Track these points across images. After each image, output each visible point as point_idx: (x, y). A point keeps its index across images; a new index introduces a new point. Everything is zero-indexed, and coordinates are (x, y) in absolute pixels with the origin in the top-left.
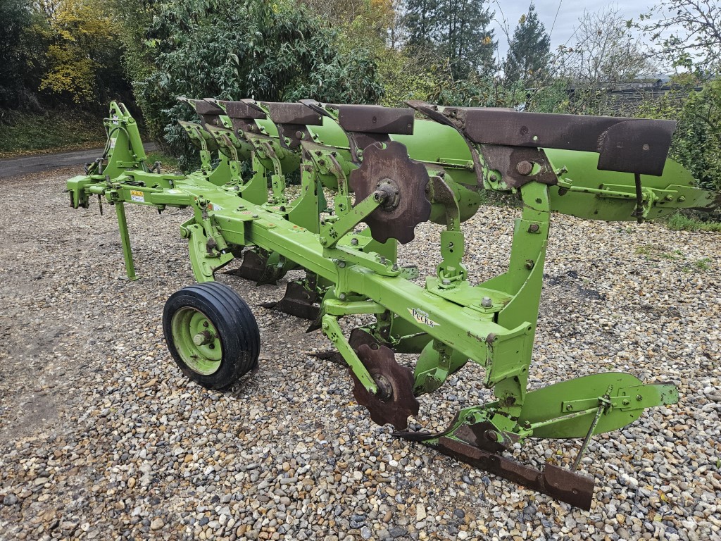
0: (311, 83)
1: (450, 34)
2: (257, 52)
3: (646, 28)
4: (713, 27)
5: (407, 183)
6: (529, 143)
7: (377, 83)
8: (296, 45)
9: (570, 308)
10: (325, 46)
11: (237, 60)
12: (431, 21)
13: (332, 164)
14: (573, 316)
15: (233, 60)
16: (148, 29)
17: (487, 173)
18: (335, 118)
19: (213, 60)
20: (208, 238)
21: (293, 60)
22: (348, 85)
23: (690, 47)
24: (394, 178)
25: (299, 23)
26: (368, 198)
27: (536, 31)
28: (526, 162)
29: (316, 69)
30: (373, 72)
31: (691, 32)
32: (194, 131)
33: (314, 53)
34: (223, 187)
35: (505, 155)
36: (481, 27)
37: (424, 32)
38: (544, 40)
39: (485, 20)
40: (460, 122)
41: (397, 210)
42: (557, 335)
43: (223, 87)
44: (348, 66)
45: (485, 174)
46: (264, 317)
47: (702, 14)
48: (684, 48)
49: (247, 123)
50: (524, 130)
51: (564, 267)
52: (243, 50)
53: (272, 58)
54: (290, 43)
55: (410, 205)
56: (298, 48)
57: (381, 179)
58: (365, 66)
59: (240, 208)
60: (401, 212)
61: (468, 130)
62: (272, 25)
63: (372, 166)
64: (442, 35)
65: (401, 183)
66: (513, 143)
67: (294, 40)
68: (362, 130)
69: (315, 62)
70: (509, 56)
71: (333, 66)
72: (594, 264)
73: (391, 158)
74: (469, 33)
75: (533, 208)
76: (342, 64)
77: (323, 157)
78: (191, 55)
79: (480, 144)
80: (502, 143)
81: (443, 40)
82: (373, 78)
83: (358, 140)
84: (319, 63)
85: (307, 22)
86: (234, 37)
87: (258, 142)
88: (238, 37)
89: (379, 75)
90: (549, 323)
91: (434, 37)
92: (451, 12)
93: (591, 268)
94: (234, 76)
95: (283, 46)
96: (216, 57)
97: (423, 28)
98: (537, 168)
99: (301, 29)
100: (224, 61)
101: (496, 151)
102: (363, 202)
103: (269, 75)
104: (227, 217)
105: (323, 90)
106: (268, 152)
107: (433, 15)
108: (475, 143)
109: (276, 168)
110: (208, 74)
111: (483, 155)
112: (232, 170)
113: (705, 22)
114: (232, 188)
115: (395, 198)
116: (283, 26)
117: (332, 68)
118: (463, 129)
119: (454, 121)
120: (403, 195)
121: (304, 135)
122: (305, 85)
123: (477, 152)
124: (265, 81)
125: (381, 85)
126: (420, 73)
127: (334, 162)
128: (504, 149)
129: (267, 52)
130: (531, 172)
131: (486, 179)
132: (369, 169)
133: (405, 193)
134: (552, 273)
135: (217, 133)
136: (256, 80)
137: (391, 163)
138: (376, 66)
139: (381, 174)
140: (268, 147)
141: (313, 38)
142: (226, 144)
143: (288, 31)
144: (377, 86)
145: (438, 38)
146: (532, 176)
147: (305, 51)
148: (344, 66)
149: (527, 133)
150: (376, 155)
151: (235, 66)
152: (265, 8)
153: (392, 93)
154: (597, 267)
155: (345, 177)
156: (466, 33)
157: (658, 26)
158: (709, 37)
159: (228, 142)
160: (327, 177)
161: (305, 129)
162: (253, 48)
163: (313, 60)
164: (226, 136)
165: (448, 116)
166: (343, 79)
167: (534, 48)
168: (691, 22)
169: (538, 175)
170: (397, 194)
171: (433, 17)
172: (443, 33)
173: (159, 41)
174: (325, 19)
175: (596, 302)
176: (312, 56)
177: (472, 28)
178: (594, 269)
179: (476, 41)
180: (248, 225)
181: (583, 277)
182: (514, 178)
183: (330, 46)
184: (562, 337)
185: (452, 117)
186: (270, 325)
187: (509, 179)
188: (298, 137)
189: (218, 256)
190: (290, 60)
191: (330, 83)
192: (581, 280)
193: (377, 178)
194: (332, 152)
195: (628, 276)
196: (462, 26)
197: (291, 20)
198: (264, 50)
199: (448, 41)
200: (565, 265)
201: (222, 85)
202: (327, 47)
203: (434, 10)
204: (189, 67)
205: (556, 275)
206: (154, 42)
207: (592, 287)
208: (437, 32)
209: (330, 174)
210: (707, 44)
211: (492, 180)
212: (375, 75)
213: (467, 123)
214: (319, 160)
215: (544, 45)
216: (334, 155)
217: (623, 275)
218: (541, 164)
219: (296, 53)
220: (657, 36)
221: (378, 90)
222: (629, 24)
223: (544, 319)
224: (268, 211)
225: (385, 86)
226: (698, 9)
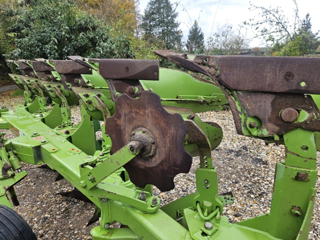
0: (97, 52)
1: (162, 32)
2: (67, 37)
3: (252, 25)
4: (281, 24)
5: (164, 133)
6: (295, 90)
7: (131, 51)
8: (87, 33)
9: (252, 173)
10: (103, 34)
11: (56, 41)
12: (153, 26)
13: (97, 103)
14: (256, 178)
15: (54, 41)
16: (11, 28)
17: (246, 120)
18: (96, 69)
19: (44, 42)
20: (4, 163)
21: (87, 41)
22: (116, 52)
23: (273, 32)
24: (148, 127)
25: (89, 23)
26: (123, 149)
27: (198, 31)
28: (292, 109)
29: (99, 45)
30: (129, 47)
31: (272, 26)
32: (19, 80)
33: (97, 37)
34: (33, 115)
35: (265, 102)
36: (175, 29)
37: (151, 31)
38: (201, 34)
39: (176, 25)
40: (212, 70)
41: (154, 159)
42: (252, 196)
43: (49, 55)
44: (115, 44)
45: (243, 121)
46: (61, 205)
47: (277, 18)
48: (270, 33)
49: (47, 74)
50: (289, 76)
51: (239, 144)
52: (59, 36)
53: (75, 40)
54: (84, 32)
55: (168, 155)
56: (88, 35)
57: (135, 128)
58: (124, 43)
59: (34, 134)
60: (159, 161)
61: (223, 77)
62: (75, 23)
63: (125, 114)
64: (159, 32)
65: (157, 133)
66: (275, 89)
67: (86, 31)
68: (118, 77)
69: (98, 42)
70: (188, 41)
71: (108, 43)
72: (253, 141)
73: (145, 108)
74: (170, 31)
75: (298, 155)
76: (113, 42)
77: (90, 98)
78: (32, 40)
79: (236, 90)
80: (263, 90)
81: (159, 34)
82: (129, 49)
83: (115, 85)
84: (100, 42)
85: (93, 23)
86: (55, 30)
87: (50, 87)
88: (57, 30)
89: (131, 48)
90: (245, 187)
91: (156, 33)
92: (162, 22)
93: (253, 144)
94: (55, 49)
95: (81, 35)
96: (45, 40)
97: (150, 29)
98: (304, 116)
99: (90, 26)
100: (50, 42)
101: (254, 98)
102: (118, 152)
103: (74, 49)
104: (22, 144)
105: (103, 55)
106: (57, 93)
107: (154, 23)
108: (230, 90)
109: (64, 103)
110: (41, 49)
111: (240, 101)
112: (40, 103)
113: (278, 21)
114: (38, 115)
115: (151, 148)
116: (80, 24)
117: (107, 44)
118: (218, 76)
119: (206, 68)
120: (160, 144)
121: (80, 81)
122: (93, 53)
123: (233, 98)
124: (73, 52)
125: (133, 52)
126: (152, 46)
127: (99, 101)
128: (264, 96)
129: (73, 37)
130: (296, 119)
131: (245, 126)
132: (123, 117)
133: (161, 143)
134: (234, 149)
135: (29, 81)
136: (68, 51)
137: (145, 113)
138: (130, 43)
139: (135, 123)
140: (56, 90)
141: (97, 30)
142: (35, 87)
143: (83, 27)
144: (131, 53)
145: (157, 33)
146: (298, 123)
147: (92, 36)
148: (114, 43)
149: (293, 78)
150: (128, 105)
151: (56, 44)
152: (70, 16)
153: (138, 56)
154: (255, 142)
155: (109, 112)
156: (169, 31)
157: (257, 24)
158: (280, 28)
159: (36, 86)
160: (95, 113)
161: (80, 77)
162: (64, 35)
163: (97, 41)
164: (35, 82)
165: (199, 64)
166: (113, 50)
167: (198, 37)
168: (272, 22)
169: (305, 122)
170: (153, 143)
171: (154, 25)
172: (159, 31)
173: (16, 34)
174: (103, 21)
175: (264, 167)
176: (96, 39)
177: (171, 29)
178: (255, 144)
179: (173, 35)
180: (38, 149)
181: (251, 150)
182: (277, 125)
183: (106, 34)
184: (256, 197)
185: (204, 64)
186: (64, 211)
187: (271, 126)
188: (76, 82)
189: (13, 176)
190: (84, 41)
191: (107, 52)
192: (251, 152)
193: (132, 127)
194: (97, 94)
195: (273, 147)
196: (167, 28)
197: (84, 21)
198: (71, 37)
199: (161, 35)
200: (239, 142)
201: (48, 54)
202: (104, 34)
203: (154, 22)
204: (31, 46)
205: (237, 150)
206: (13, 34)
207: (258, 156)
208: (156, 31)
209: (97, 110)
210: (280, 31)
211: (251, 126)
212: (130, 48)
213: (222, 71)
214: (87, 100)
215: (201, 37)
216: (99, 96)
217: (270, 147)
218: (309, 111)
219: (88, 37)
220: (257, 28)
221: (132, 54)
222: (245, 23)
223: (241, 183)
224: (57, 134)
225: (135, 53)
226: (274, 16)
